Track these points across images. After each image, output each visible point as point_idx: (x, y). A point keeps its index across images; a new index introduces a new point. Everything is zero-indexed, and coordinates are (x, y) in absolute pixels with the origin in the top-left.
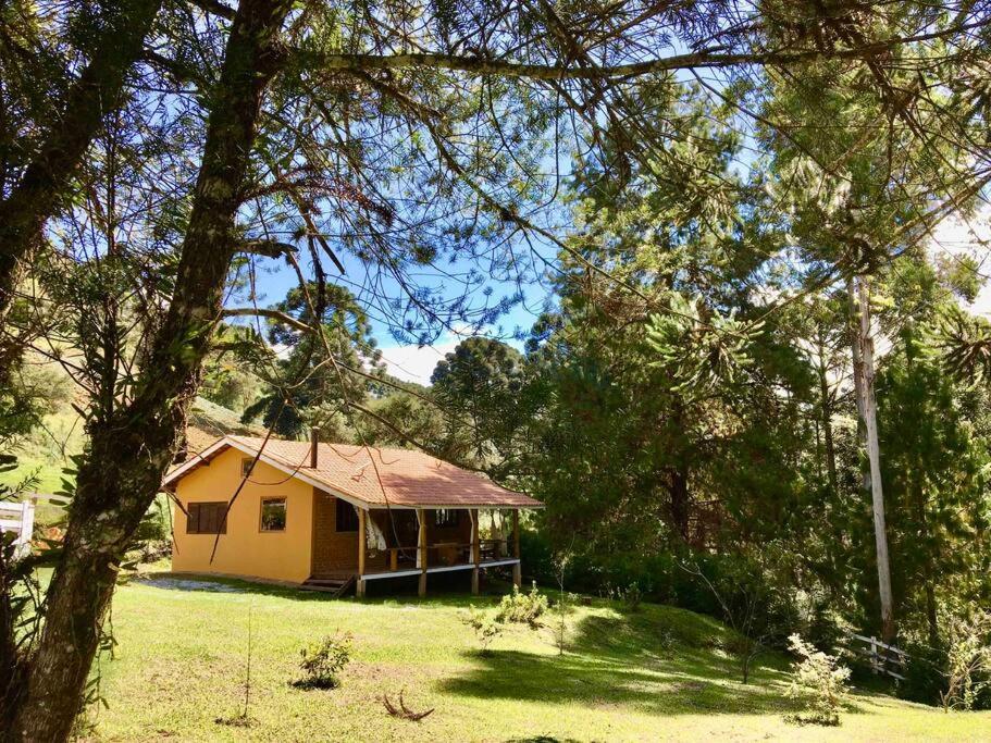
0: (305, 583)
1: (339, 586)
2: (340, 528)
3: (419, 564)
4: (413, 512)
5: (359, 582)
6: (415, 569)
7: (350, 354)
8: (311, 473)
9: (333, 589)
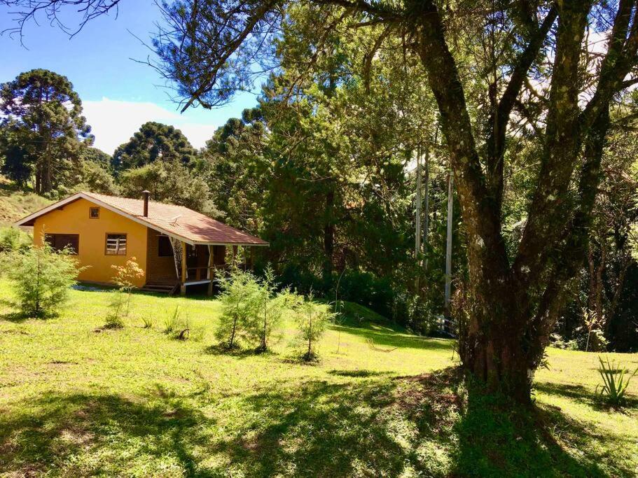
0: (144, 287)
1: (170, 289)
2: (161, 254)
3: (208, 278)
4: (207, 246)
5: (182, 287)
6: (206, 279)
7: (71, 127)
8: (144, 218)
9: (168, 291)
